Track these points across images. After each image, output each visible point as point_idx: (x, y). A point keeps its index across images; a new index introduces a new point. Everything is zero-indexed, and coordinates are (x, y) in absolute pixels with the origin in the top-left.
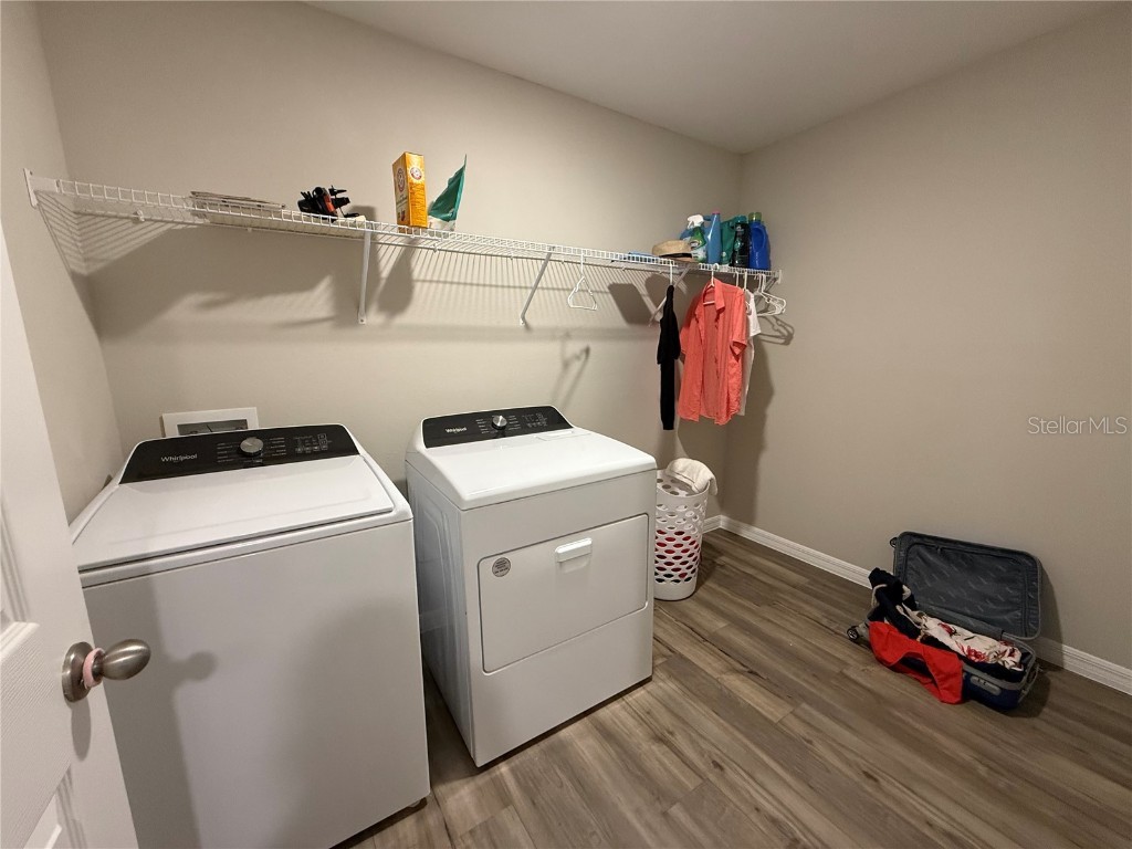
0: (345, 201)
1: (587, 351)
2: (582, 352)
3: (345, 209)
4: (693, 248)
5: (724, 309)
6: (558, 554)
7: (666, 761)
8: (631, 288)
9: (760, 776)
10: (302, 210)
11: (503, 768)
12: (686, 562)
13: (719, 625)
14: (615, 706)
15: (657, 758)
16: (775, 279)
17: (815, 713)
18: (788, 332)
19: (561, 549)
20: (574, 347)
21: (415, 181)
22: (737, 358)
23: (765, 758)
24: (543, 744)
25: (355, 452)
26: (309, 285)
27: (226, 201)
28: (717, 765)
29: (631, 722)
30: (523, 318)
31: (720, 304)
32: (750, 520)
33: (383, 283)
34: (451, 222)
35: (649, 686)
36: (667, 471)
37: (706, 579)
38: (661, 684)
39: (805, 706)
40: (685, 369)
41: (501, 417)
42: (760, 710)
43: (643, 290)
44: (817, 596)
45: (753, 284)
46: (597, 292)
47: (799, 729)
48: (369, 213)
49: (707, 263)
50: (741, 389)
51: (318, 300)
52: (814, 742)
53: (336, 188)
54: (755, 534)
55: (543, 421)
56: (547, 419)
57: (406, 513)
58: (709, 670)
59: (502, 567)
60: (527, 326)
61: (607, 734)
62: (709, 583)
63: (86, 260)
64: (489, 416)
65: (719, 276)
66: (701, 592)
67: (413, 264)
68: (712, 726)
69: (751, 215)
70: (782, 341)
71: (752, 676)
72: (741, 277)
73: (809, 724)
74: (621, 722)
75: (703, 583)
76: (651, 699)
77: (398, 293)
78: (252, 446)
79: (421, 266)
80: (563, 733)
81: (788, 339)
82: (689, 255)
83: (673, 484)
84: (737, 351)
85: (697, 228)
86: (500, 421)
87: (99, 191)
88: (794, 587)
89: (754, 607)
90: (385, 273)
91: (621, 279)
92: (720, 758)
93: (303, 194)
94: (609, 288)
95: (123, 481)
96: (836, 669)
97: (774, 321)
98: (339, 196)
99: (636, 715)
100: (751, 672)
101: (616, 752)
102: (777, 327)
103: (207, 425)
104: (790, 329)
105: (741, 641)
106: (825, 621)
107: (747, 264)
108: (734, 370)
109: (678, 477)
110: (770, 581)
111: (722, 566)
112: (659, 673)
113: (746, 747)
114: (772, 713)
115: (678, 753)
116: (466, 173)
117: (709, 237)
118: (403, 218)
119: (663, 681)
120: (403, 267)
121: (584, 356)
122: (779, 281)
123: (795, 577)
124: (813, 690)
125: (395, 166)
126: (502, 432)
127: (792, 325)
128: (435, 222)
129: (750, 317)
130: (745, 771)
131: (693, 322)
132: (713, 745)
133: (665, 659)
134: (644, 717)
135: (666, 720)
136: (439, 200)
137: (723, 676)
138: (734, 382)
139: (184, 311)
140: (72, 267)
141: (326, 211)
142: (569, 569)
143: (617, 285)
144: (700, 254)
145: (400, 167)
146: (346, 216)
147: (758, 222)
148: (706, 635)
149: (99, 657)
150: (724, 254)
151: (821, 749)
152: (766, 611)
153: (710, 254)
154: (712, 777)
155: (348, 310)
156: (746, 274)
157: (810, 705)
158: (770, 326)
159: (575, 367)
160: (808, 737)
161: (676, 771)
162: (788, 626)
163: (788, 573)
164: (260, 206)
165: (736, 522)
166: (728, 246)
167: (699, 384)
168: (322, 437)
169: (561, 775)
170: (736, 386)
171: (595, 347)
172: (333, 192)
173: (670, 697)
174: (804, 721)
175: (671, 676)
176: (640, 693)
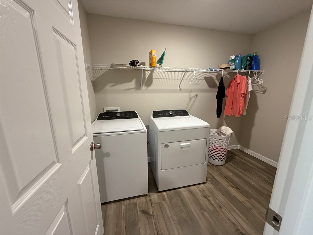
0: (139, 62)
1: (197, 95)
2: (195, 95)
3: (139, 64)
4: (231, 65)
5: (240, 83)
6: (181, 145)
7: (206, 203)
8: (211, 78)
9: (232, 213)
10: (130, 65)
11: (165, 193)
12: (222, 155)
13: (230, 174)
14: (194, 187)
15: (203, 200)
16: (261, 73)
17: (255, 202)
18: (265, 89)
19: (182, 144)
20: (193, 94)
21: (153, 56)
22: (243, 97)
23: (235, 209)
24: (175, 191)
25: (138, 117)
26: (131, 81)
27: (116, 65)
28: (220, 206)
29: (198, 191)
30: (179, 87)
31: (239, 82)
32: (248, 147)
33: (146, 79)
34: (161, 65)
35: (205, 184)
36: (219, 129)
37: (229, 162)
38: (209, 185)
39: (252, 200)
40: (227, 101)
41: (171, 112)
42: (236, 197)
43: (215, 78)
44: (267, 172)
45: (252, 75)
46: (199, 79)
47: (248, 205)
48: (144, 64)
49: (236, 69)
50: (244, 107)
51: (132, 84)
52: (253, 209)
53: (137, 60)
54: (249, 152)
55: (182, 113)
56: (184, 113)
57: (146, 131)
58: (224, 184)
59: (167, 146)
60: (180, 89)
61: (191, 192)
62: (230, 163)
63: (93, 78)
64: (168, 111)
65: (239, 73)
66: (226, 165)
67: (153, 75)
68: (221, 198)
69: (254, 53)
70: (262, 92)
71: (237, 189)
72: (248, 73)
73: (252, 205)
74: (195, 191)
75: (228, 162)
76: (205, 187)
77: (149, 81)
78: (118, 115)
79: (155, 75)
80: (180, 190)
81: (264, 92)
82: (229, 68)
83: (220, 133)
84: (243, 96)
85: (233, 59)
86: (171, 113)
87: (96, 65)
88: (259, 168)
89: (243, 171)
90: (147, 77)
91: (208, 75)
92: (221, 205)
93: (130, 62)
94: (204, 78)
95: (97, 120)
96: (267, 193)
97: (260, 86)
98: (137, 61)
99: (200, 190)
100: (237, 188)
101: (193, 197)
102: (261, 88)
103: (111, 110)
104: (266, 89)
105: (236, 179)
106: (267, 180)
107: (251, 69)
108: (242, 101)
109: (222, 131)
110: (251, 166)
111: (236, 159)
112: (208, 182)
113: (230, 205)
114: (240, 199)
115: (209, 201)
116: (165, 53)
117: (237, 62)
118: (150, 65)
119: (209, 184)
120: (151, 75)
121: (196, 97)
122: (263, 74)
123: (260, 166)
124: (256, 197)
125: (149, 53)
126: (171, 115)
127: (266, 87)
128: (158, 65)
129: (249, 85)
130: (228, 210)
131: (230, 87)
132: (220, 202)
133: (211, 179)
134: (202, 191)
135: (208, 193)
136: (159, 59)
137: (228, 187)
138: (242, 105)
139: (108, 87)
140: (92, 80)
141: (134, 65)
142: (183, 149)
143: (207, 77)
144: (233, 67)
145: (151, 53)
146: (139, 65)
147: (256, 55)
148: (225, 176)
149: (94, 145)
150: (243, 66)
151: (254, 211)
152: (247, 173)
153: (237, 67)
154: (218, 209)
155: (138, 86)
156: (249, 72)
157: (254, 200)
158: (259, 88)
159: (193, 99)
160: (251, 207)
161: (208, 205)
162: (254, 179)
163: (258, 164)
164: (122, 65)
165: (243, 147)
166: (244, 63)
167: (231, 105)
168: (131, 114)
169: (178, 199)
170: (242, 106)
171: (199, 94)
172: (136, 61)
173: (210, 188)
174: (251, 204)
175: (212, 183)
176: (202, 185)
